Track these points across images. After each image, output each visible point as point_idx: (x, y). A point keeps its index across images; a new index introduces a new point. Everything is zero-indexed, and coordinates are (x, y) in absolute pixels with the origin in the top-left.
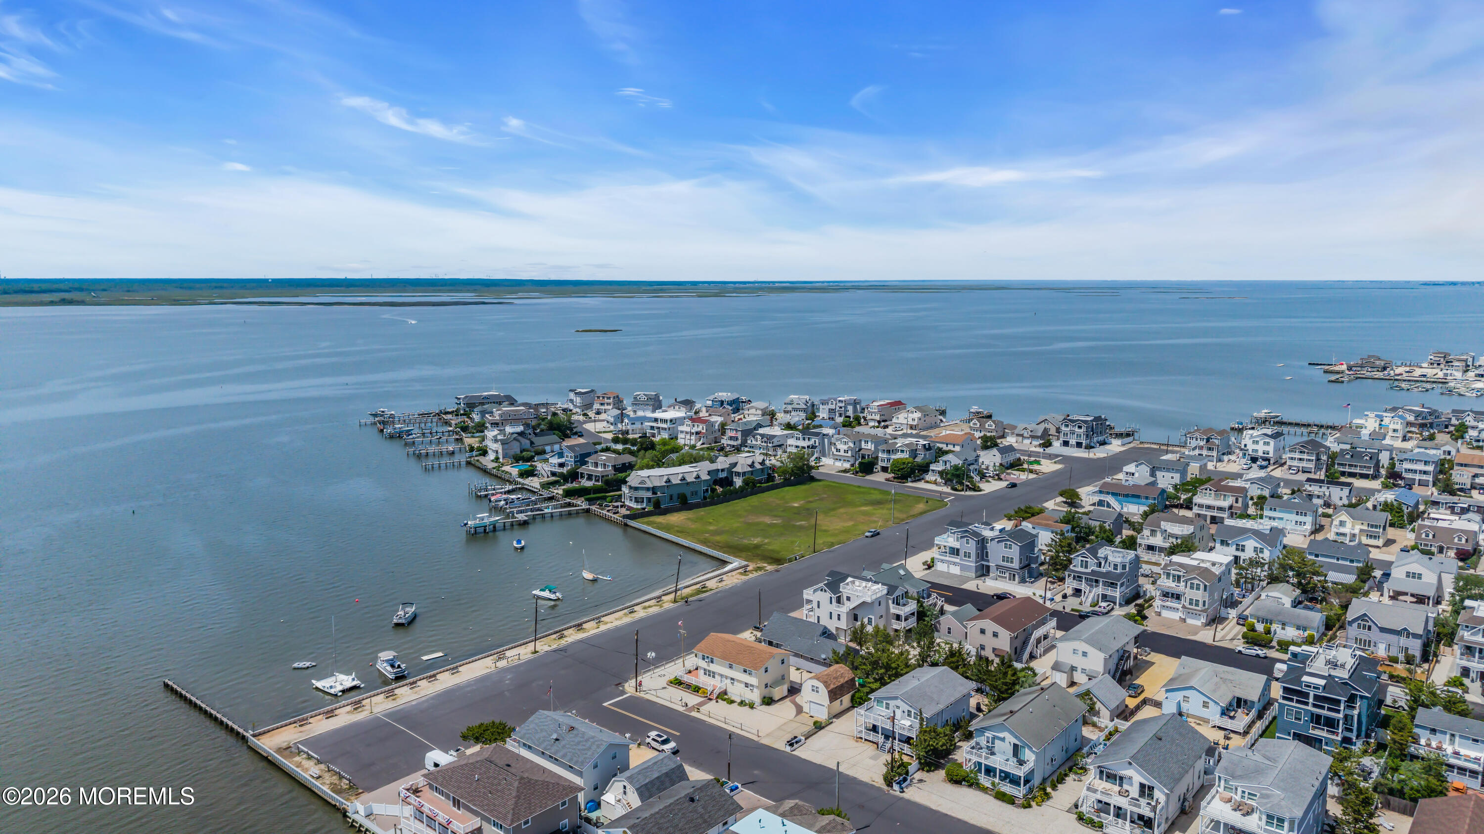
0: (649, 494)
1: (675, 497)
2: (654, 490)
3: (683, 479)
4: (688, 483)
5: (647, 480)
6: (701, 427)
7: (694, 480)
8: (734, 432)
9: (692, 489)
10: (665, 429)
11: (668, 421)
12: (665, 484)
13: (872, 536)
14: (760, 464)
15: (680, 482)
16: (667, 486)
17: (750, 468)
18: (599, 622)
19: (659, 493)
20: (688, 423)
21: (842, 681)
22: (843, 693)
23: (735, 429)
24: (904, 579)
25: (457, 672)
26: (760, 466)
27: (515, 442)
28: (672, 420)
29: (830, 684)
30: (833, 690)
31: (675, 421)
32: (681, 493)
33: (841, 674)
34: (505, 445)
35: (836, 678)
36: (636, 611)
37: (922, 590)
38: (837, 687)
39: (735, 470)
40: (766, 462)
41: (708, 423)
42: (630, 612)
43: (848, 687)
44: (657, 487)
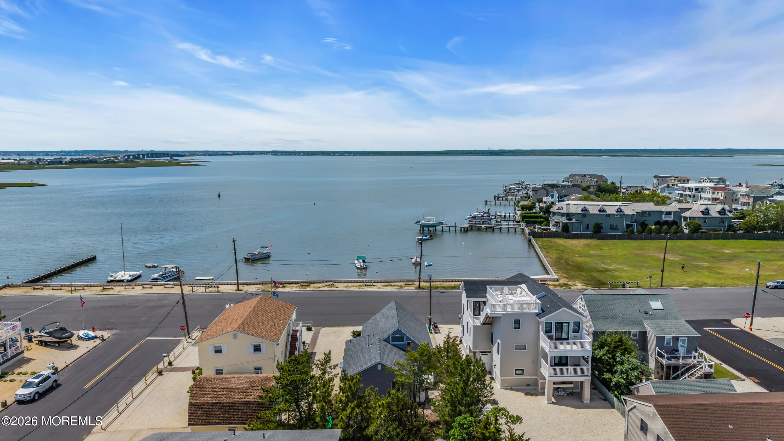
0: (564, 220)
1: (592, 226)
2: (569, 216)
3: (602, 211)
4: (608, 216)
5: (564, 207)
7: (615, 213)
8: (747, 198)
9: (612, 221)
10: (690, 196)
12: (581, 212)
13: (776, 287)
14: (719, 212)
15: (598, 212)
16: (584, 215)
17: (703, 214)
18: (330, 285)
19: (574, 220)
20: (709, 191)
21: (237, 398)
22: (230, 418)
23: (747, 195)
24: (652, 315)
25: (171, 288)
26: (718, 215)
27: (543, 190)
28: (697, 189)
29: (205, 394)
30: (204, 405)
31: (700, 190)
32: (599, 223)
33: (249, 388)
34: (535, 192)
35: (230, 390)
36: (374, 285)
37: (673, 337)
38: (217, 403)
39: (683, 215)
40: (727, 212)
41: (726, 191)
42: (366, 285)
43: (246, 413)
44: (572, 214)
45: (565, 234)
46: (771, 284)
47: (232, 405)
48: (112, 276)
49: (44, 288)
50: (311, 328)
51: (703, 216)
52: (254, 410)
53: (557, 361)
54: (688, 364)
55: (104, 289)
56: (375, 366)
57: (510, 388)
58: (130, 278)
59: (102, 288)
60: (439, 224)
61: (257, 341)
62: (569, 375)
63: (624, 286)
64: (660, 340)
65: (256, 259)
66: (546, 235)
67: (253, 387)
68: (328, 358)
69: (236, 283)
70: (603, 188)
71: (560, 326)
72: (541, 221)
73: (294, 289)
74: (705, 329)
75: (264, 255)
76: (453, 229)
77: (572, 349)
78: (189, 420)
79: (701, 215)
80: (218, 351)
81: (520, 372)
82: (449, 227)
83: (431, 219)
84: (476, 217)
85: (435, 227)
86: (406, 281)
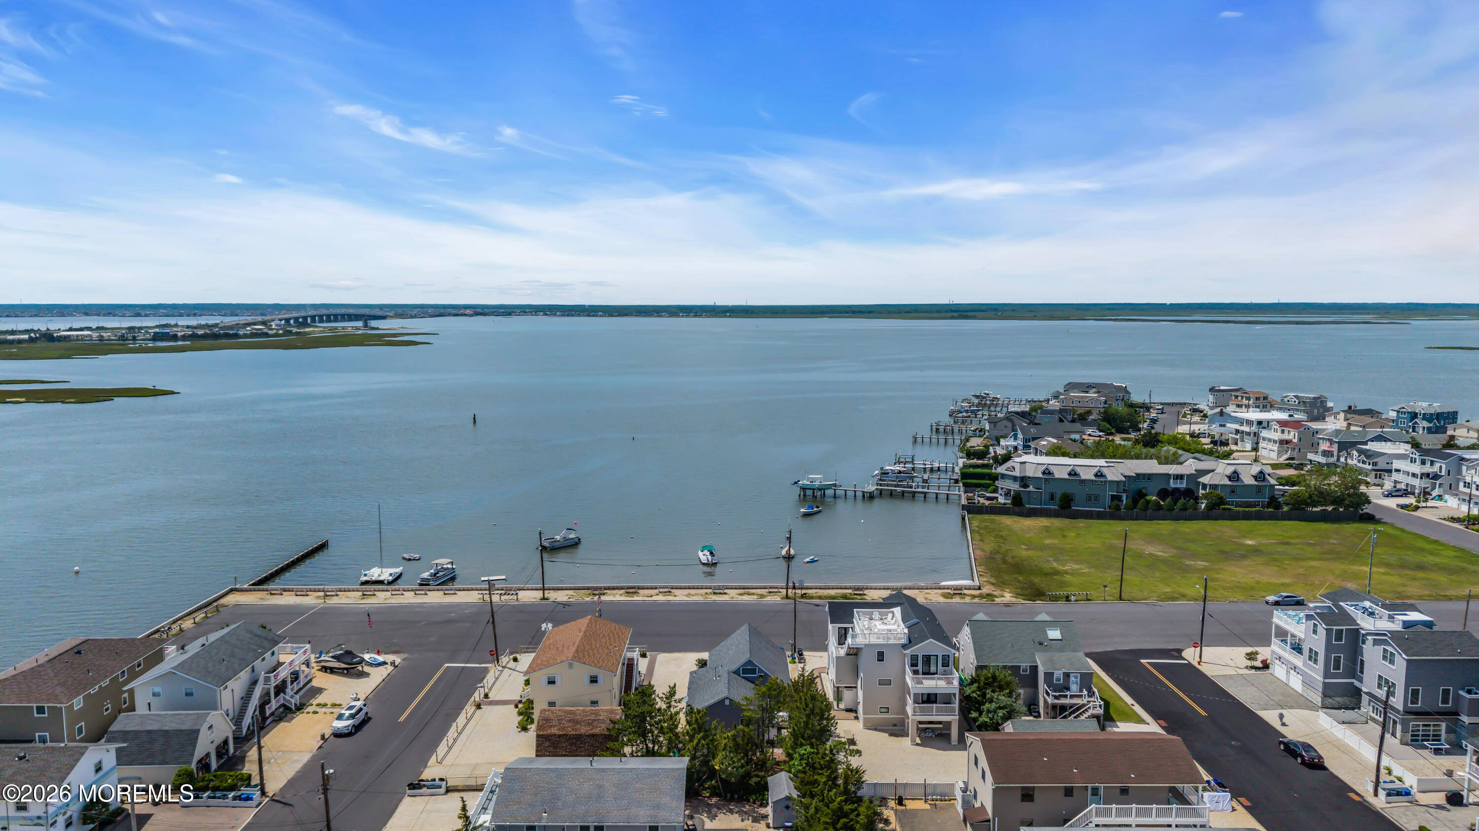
0: (1015, 486)
1: (1058, 497)
2: (1024, 481)
3: (1073, 473)
4: (1083, 482)
5: (1017, 466)
6: (1292, 433)
8: (1328, 444)
9: (1088, 490)
11: (1255, 423)
12: (1041, 476)
14: (1255, 477)
16: (1046, 480)
17: (1230, 480)
18: (665, 592)
19: (1031, 486)
20: (1276, 427)
21: (584, 730)
22: (577, 750)
23: (1329, 439)
24: (1048, 647)
25: (453, 594)
26: (1253, 482)
27: (1006, 423)
28: (1260, 423)
29: (551, 726)
30: (551, 736)
31: (1265, 424)
32: (1067, 492)
33: (595, 720)
34: (993, 425)
35: (577, 722)
36: (725, 593)
37: (1064, 673)
38: (564, 735)
39: (1201, 480)
40: (1267, 476)
41: (1302, 429)
42: (714, 593)
43: (592, 745)
44: (1029, 478)
45: (1017, 509)
46: (1272, 598)
47: (579, 737)
48: (365, 575)
49: (285, 593)
50: (646, 654)
51: (1230, 483)
52: (601, 742)
53: (925, 698)
54: (1078, 704)
55: (364, 595)
56: (723, 701)
57: (874, 728)
58: (391, 578)
59: (361, 593)
60: (829, 487)
61: (594, 671)
62: (934, 714)
63: (1067, 599)
64: (1049, 676)
65: (555, 547)
66: (989, 509)
67: (598, 720)
68: (672, 692)
69: (542, 588)
70: (1112, 414)
71: (927, 659)
72: (986, 484)
73: (618, 598)
74: (1142, 661)
75: (569, 541)
76: (850, 494)
77: (936, 685)
78: (537, 751)
79: (1227, 482)
80: (551, 682)
81: (885, 710)
82: (846, 491)
83: (818, 479)
84: (888, 473)
85: (823, 491)
86: (770, 588)
